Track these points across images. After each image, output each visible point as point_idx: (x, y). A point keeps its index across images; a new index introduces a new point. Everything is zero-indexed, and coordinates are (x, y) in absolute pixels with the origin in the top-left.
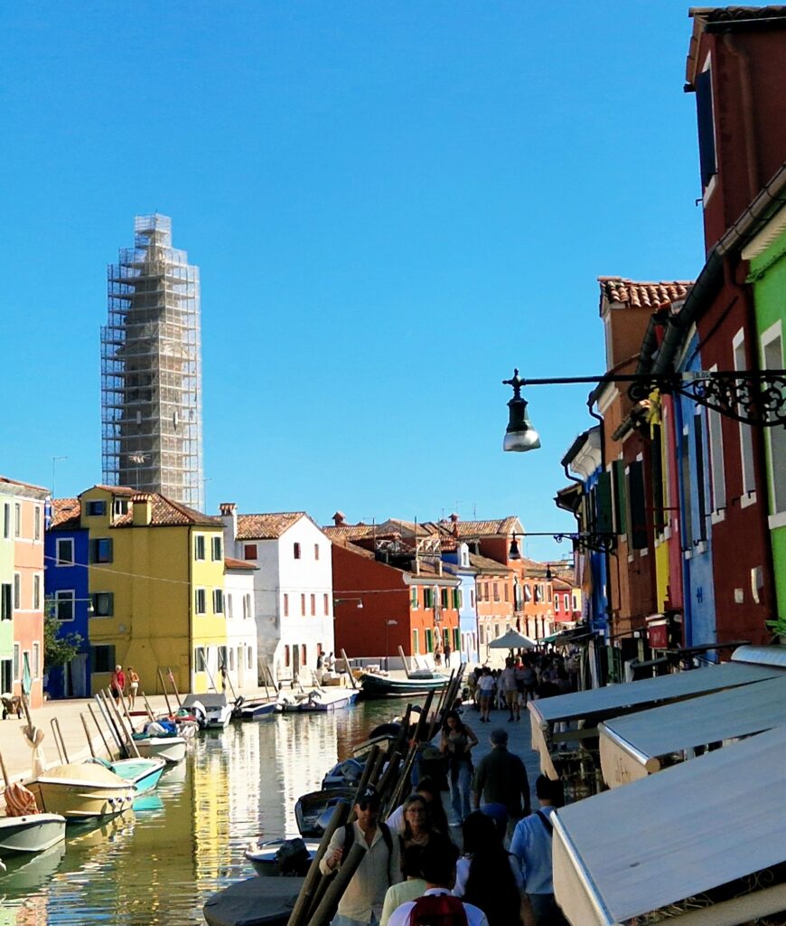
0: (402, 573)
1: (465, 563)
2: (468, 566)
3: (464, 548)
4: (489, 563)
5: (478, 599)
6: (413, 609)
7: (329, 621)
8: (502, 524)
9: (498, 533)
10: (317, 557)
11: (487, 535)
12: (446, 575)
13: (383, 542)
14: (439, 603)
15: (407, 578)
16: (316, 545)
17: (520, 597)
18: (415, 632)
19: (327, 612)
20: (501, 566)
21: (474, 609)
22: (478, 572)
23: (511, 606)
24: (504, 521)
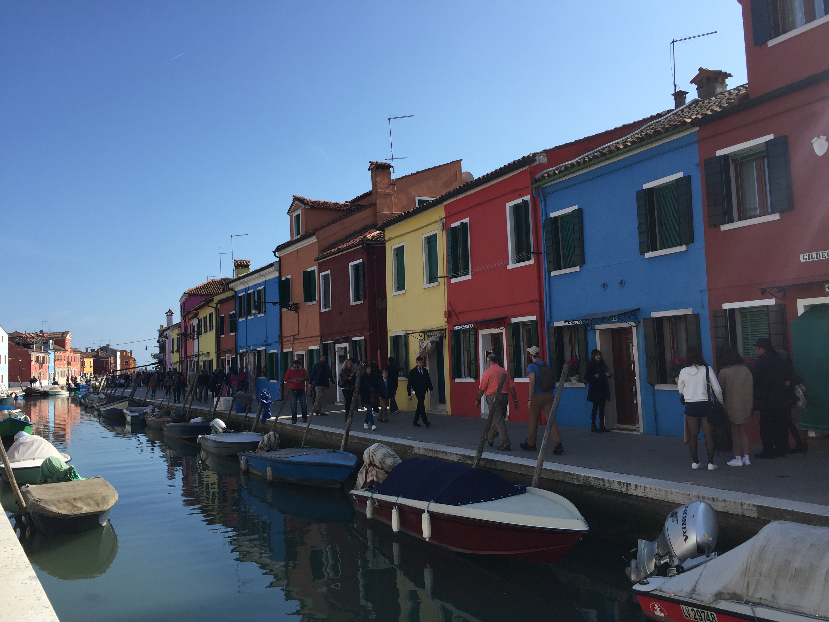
0: (28, 350)
1: (51, 347)
2: (52, 348)
3: (51, 342)
4: (57, 347)
5: (55, 361)
6: (33, 364)
7: (6, 366)
8: (63, 333)
9: (62, 337)
10: (2, 341)
11: (57, 337)
12: (45, 352)
13: (19, 338)
14: (42, 362)
15: (30, 351)
16: (2, 336)
17: (70, 361)
18: (33, 372)
19: (5, 363)
20: (63, 349)
21: (54, 364)
22: (55, 350)
23: (66, 364)
24: (64, 333)
